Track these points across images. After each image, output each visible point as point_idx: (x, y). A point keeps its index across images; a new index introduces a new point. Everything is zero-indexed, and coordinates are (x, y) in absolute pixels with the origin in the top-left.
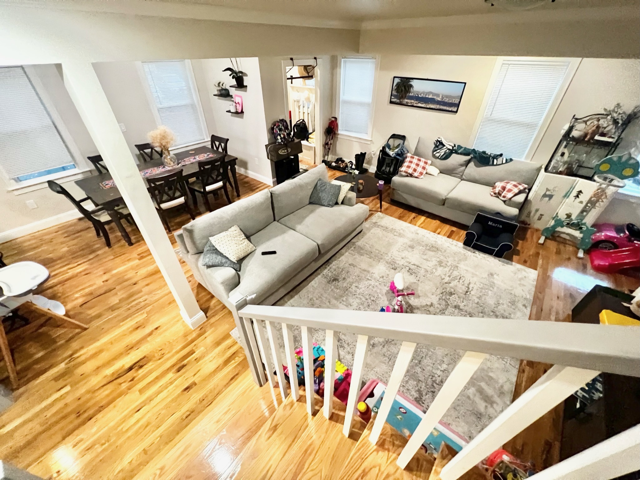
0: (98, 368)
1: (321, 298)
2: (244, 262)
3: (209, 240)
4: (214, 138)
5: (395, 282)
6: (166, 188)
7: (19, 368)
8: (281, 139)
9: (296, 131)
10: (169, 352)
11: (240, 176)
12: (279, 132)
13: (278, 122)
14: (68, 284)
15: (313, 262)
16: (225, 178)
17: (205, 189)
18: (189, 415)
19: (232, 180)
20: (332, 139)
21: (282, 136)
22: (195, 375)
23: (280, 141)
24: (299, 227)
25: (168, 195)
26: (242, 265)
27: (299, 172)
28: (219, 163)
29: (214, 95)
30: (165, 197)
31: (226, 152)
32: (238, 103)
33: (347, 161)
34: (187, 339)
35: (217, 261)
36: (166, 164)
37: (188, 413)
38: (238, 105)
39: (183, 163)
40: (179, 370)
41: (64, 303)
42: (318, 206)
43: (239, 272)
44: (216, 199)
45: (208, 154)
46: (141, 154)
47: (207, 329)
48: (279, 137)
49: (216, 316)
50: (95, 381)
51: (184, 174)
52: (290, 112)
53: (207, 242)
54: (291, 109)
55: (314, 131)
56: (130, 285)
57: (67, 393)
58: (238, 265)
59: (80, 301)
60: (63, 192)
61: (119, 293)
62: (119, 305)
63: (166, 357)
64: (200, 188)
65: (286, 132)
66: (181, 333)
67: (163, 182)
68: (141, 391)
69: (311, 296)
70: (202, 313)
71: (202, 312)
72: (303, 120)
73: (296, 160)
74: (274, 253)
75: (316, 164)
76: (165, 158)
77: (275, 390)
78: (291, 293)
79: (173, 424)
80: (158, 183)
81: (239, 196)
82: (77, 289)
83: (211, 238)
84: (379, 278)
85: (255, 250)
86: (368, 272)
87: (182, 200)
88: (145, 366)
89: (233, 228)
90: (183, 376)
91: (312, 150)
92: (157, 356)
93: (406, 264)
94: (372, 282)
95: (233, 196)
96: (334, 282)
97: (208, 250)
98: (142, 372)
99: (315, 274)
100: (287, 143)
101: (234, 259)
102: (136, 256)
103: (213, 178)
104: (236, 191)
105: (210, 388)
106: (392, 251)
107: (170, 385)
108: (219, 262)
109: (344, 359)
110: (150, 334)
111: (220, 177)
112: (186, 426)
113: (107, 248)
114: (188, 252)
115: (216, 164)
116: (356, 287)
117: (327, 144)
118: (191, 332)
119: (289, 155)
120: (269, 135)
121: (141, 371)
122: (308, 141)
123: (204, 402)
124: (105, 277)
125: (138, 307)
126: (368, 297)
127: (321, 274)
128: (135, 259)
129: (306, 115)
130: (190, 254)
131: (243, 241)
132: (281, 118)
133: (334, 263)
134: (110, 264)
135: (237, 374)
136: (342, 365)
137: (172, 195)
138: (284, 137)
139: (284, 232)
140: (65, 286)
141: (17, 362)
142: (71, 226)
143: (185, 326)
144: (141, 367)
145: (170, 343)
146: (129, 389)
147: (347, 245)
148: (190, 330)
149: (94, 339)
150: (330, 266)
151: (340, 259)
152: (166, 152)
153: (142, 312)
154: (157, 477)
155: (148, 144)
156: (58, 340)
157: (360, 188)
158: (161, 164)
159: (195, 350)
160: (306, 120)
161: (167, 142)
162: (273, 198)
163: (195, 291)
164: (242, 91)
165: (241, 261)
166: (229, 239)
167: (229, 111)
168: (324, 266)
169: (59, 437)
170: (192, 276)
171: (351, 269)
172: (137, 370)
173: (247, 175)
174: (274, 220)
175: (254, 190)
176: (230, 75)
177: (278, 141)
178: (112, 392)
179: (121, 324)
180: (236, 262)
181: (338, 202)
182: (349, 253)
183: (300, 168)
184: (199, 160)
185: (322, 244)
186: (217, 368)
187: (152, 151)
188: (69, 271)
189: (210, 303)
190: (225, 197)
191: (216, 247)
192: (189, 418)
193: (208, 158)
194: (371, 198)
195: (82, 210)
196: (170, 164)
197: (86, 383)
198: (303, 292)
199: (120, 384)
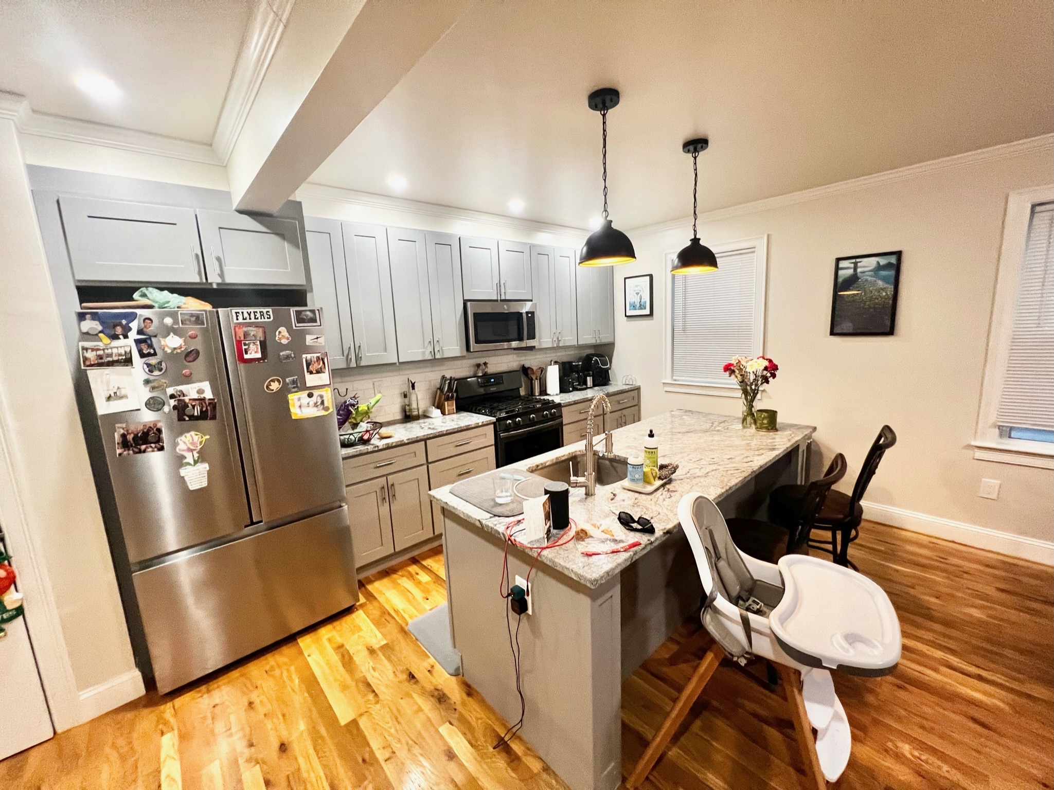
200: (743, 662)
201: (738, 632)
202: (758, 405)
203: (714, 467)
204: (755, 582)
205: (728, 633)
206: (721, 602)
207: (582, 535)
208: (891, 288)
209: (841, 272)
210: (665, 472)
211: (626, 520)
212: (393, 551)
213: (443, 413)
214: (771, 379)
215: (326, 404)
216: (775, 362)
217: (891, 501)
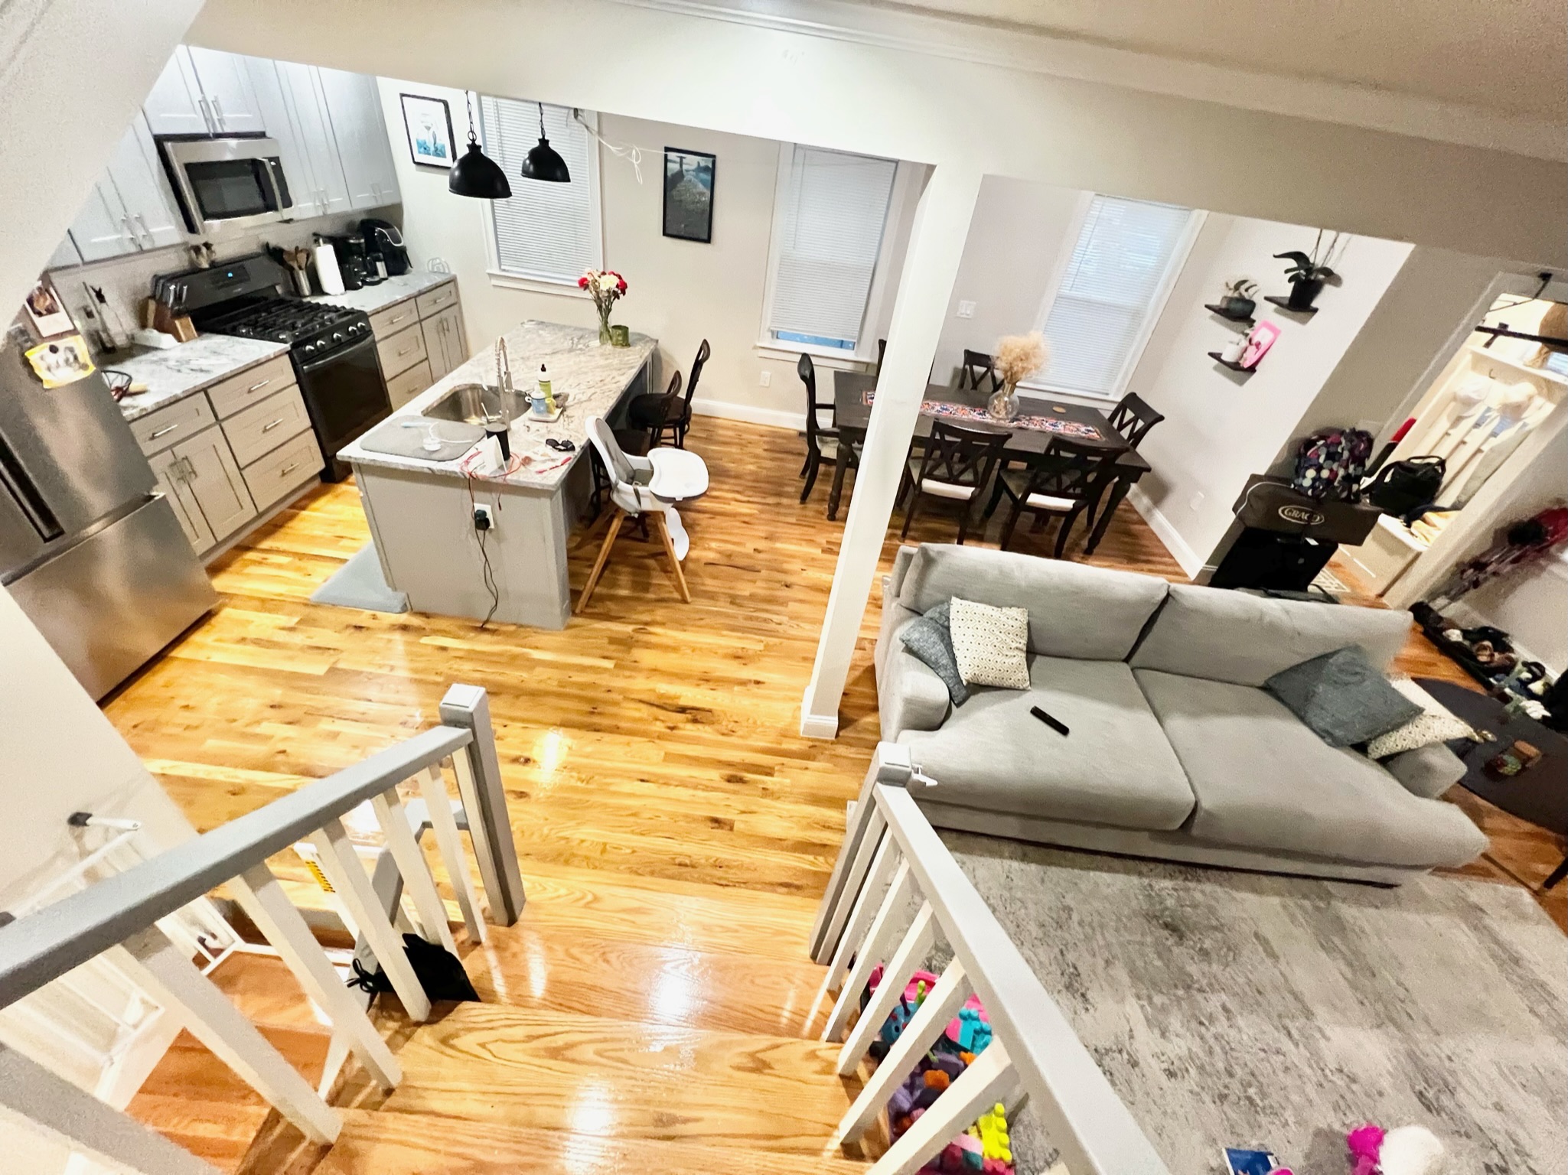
0: (655, 670)
1: (1094, 930)
2: (981, 694)
3: (948, 601)
4: (1132, 401)
5: (1386, 1138)
6: (957, 455)
7: (598, 590)
8: (1314, 480)
9: (1387, 479)
10: (741, 737)
11: (1125, 511)
12: (1321, 460)
13: (1342, 433)
14: (718, 521)
15: (1146, 834)
16: (1088, 497)
17: (1026, 496)
18: (686, 865)
19: (1101, 509)
20: (1515, 561)
21: (1325, 474)
22: (743, 812)
23: (1307, 483)
24: (1178, 723)
25: (950, 469)
26: (972, 697)
27: (1306, 590)
28: (1098, 459)
29: (1207, 306)
30: (942, 471)
31: (1135, 444)
32: (1258, 345)
33: (1522, 652)
34: (780, 744)
35: (933, 651)
36: (992, 411)
37: (687, 861)
38: (1252, 349)
39: (1024, 424)
40: (731, 779)
41: (693, 545)
42: (1286, 710)
43: (954, 707)
44: (1035, 529)
45: (1090, 428)
46: (964, 370)
47: (821, 757)
48: (1311, 473)
49: (853, 750)
50: (640, 684)
51: (1009, 445)
52: (1412, 422)
53: (942, 602)
54: (1421, 414)
55: (1457, 507)
56: (779, 582)
57: (606, 670)
58: (964, 692)
59: (711, 556)
60: (810, 381)
61: (759, 584)
62: (745, 602)
63: (732, 740)
64: (1018, 488)
65: (1346, 468)
66: (781, 725)
67: (959, 440)
68: (670, 758)
69: (1069, 901)
70: (834, 722)
71: (836, 718)
72: (1442, 463)
73: (1321, 557)
74: (1063, 730)
75: (1384, 600)
76: (997, 397)
77: (825, 998)
78: (1029, 849)
79: (658, 852)
80: (948, 438)
81: (1088, 553)
82: (719, 537)
83: (954, 599)
84: (1333, 1066)
85: (1024, 690)
86: (1309, 1014)
87: (966, 492)
88: (700, 726)
89: (1015, 612)
90: (727, 795)
91: (1404, 555)
92: (725, 725)
93: (1501, 1140)
94: (1296, 1055)
95: (1076, 544)
96: (1166, 933)
97: (931, 619)
98: (690, 729)
99: (1130, 863)
100: (1323, 498)
101: (966, 673)
102: (824, 541)
103: (1060, 483)
104: (1090, 541)
105: (743, 859)
106: (1471, 1045)
107: (703, 790)
108: (933, 658)
109: (1025, 1127)
110: (743, 683)
111: (1078, 491)
112: (671, 877)
113: (798, 501)
114: (898, 595)
115: (1089, 458)
116: (1225, 1009)
117: (1478, 565)
118: (796, 737)
119: (1307, 529)
120: (1285, 454)
121: (690, 726)
122: (1409, 526)
123: (719, 873)
124: (762, 545)
125: (765, 626)
126: (1239, 1072)
127: (1146, 881)
128: (818, 545)
129: (1465, 452)
130: (899, 600)
131: (1016, 652)
132: (1360, 427)
133: (1208, 887)
134: (781, 529)
135: (798, 888)
136: (1005, 1139)
137: (955, 473)
138: (1329, 482)
139: (1128, 704)
140: (713, 521)
141: (601, 581)
142: (784, 437)
143: (796, 718)
144: (695, 721)
145: (755, 723)
146: (659, 738)
147: (1296, 881)
148: (797, 732)
149: (681, 625)
150: (1192, 885)
151: (1235, 894)
152: (1008, 386)
153: (763, 638)
154: (583, 902)
155: (987, 357)
156: (652, 589)
157: (1504, 764)
158: (983, 405)
159: (776, 774)
160: (1451, 469)
161: (1024, 369)
162: (1167, 607)
163: (857, 673)
164: (1293, 318)
165: (977, 688)
166: (987, 627)
167: (1216, 356)
168: (1170, 867)
169: (558, 717)
170: (873, 642)
171: (1251, 953)
172: (688, 721)
173: (1146, 518)
174: (1127, 660)
175: (1136, 561)
176: (1287, 271)
177: (1299, 481)
178: (641, 720)
179: (725, 633)
180: (965, 683)
181: (1371, 747)
182: (1284, 907)
183: (1315, 581)
184: (1062, 432)
185: (1209, 813)
186: (781, 840)
187: (986, 372)
188: (733, 503)
189: (863, 716)
190: (1055, 538)
191: (952, 624)
192: (684, 869)
193: (1083, 438)
194: (1528, 827)
195: (812, 421)
196: (998, 413)
197: (629, 677)
198: (1059, 874)
199: (657, 719)
200: (636, 516)
201: (633, 500)
202: (613, 320)
203: (593, 390)
204: (635, 471)
205: (627, 503)
206: (622, 485)
207: (527, 461)
208: (708, 193)
209: (670, 165)
210: (560, 401)
211: (553, 443)
212: (214, 542)
213: (179, 340)
214: (621, 296)
215: (81, 360)
216: (625, 279)
217: (710, 396)
